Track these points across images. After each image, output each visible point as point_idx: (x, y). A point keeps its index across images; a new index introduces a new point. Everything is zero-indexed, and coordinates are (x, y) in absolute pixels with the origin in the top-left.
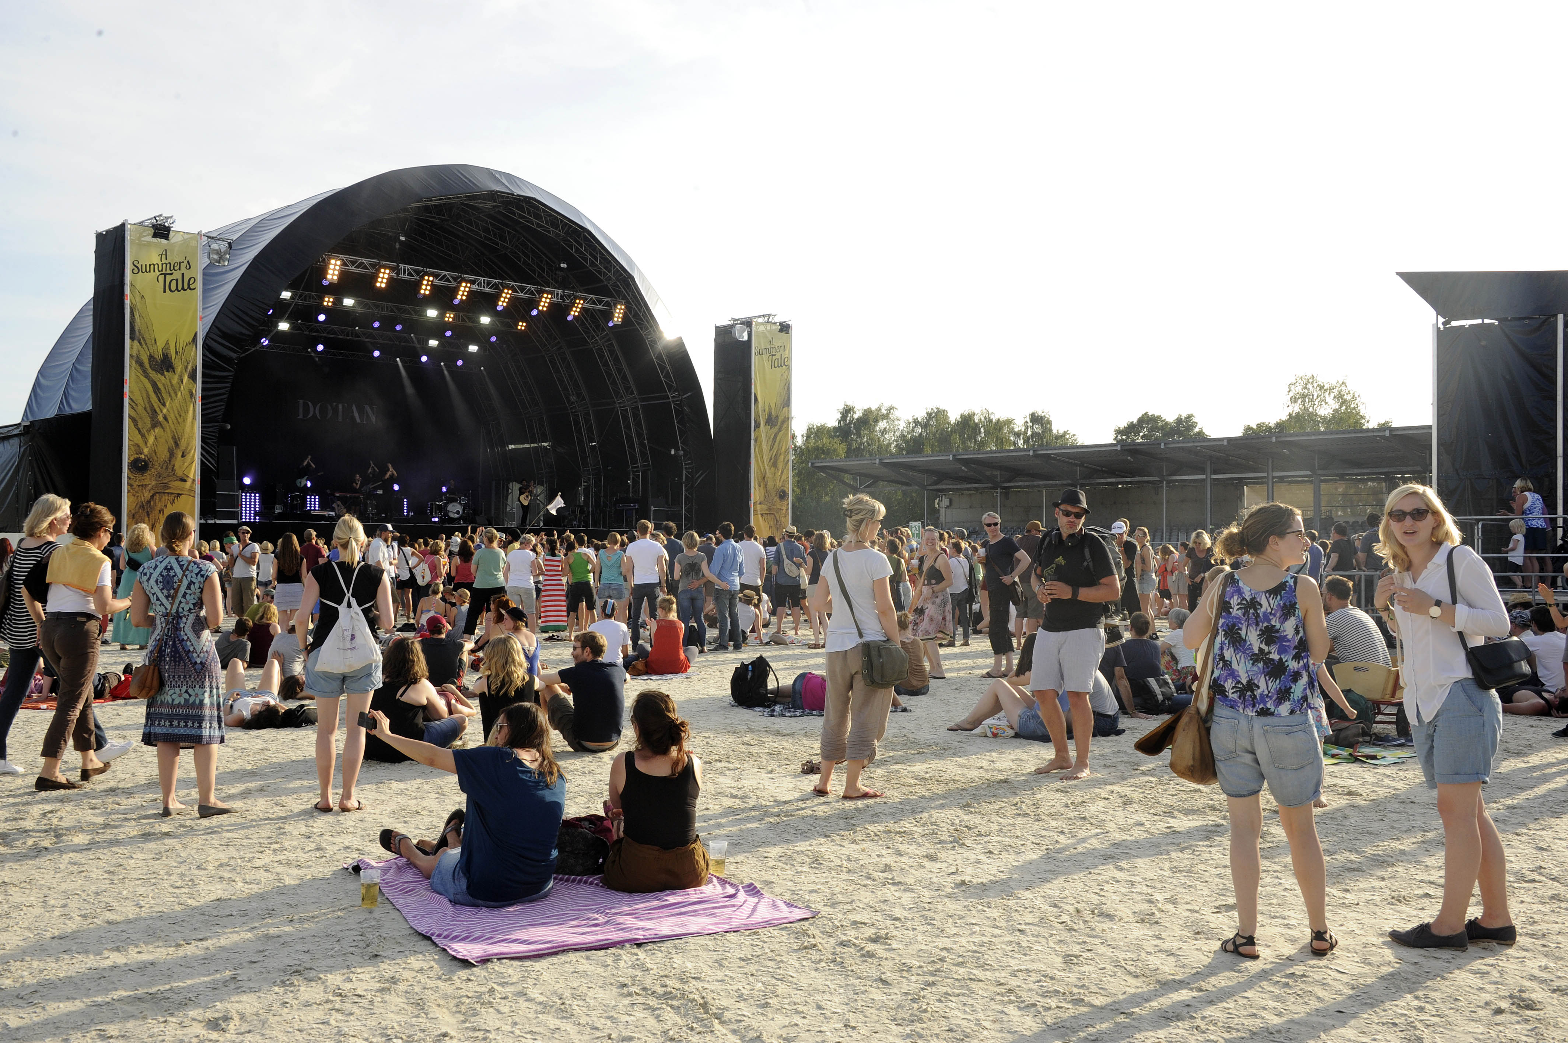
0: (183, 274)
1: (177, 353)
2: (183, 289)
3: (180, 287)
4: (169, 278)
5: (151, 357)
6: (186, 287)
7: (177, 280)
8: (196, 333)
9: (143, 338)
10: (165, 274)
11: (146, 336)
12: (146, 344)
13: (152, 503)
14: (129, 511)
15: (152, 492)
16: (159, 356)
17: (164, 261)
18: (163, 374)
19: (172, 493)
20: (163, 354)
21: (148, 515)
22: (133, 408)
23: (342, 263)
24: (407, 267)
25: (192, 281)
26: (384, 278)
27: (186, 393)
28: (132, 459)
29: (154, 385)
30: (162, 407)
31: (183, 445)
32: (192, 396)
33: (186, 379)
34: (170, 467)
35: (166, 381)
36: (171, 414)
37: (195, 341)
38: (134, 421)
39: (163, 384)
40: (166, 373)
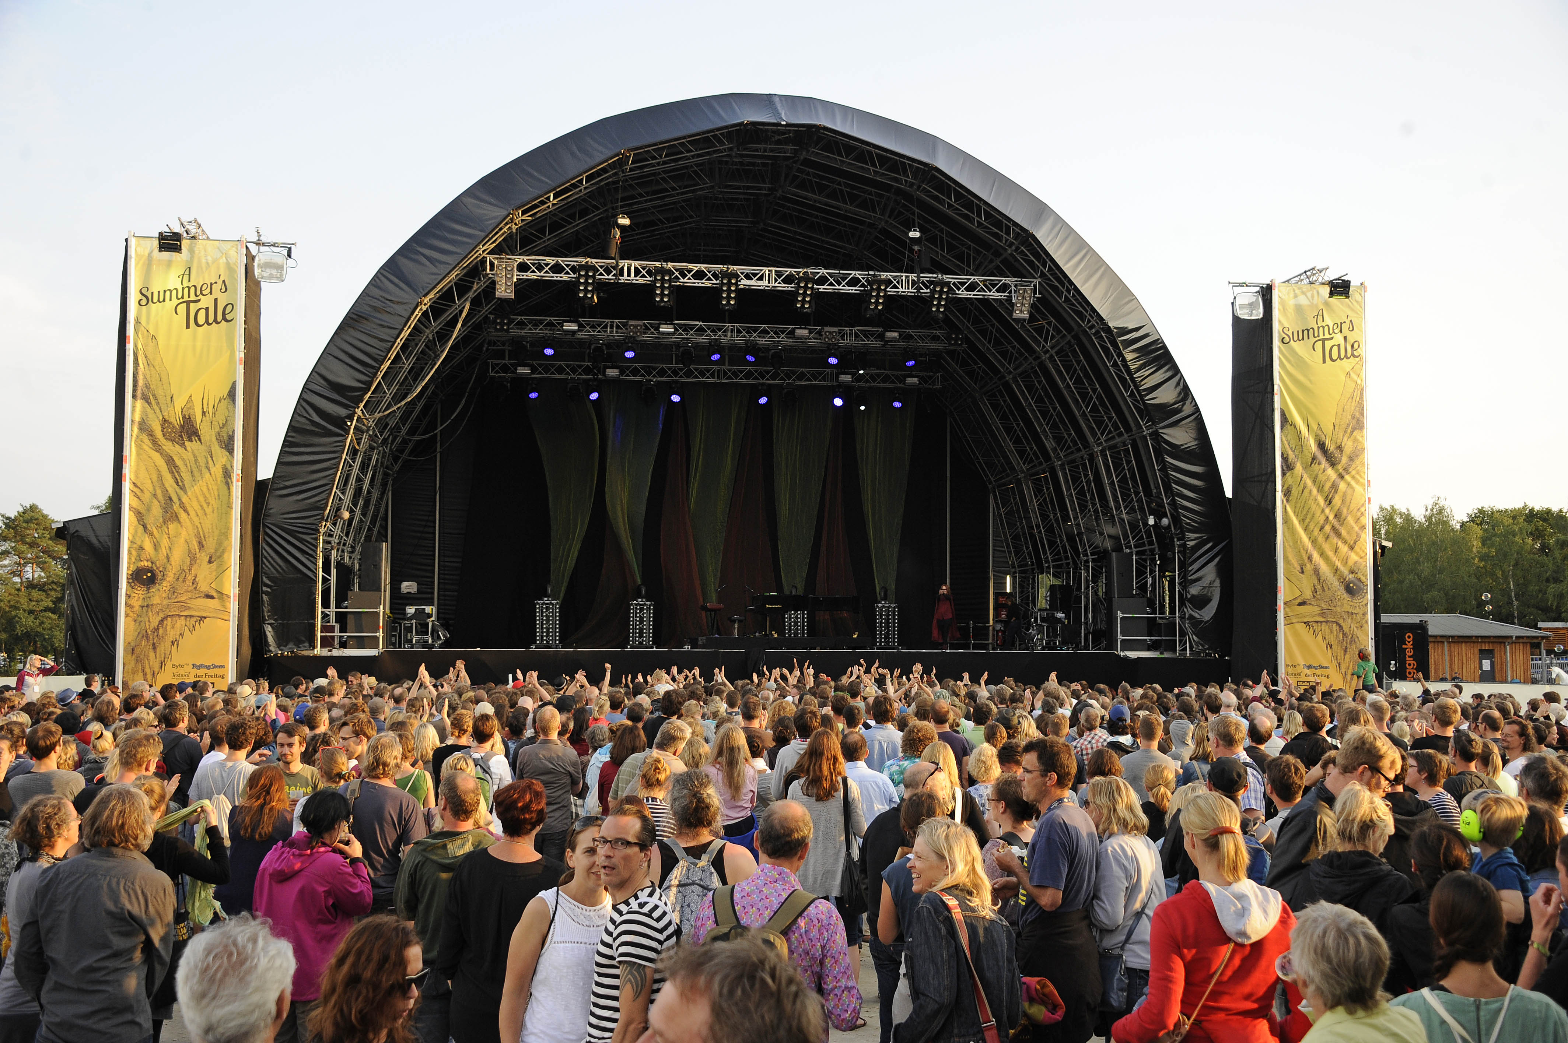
0: (216, 300)
1: (204, 413)
2: (216, 321)
3: (211, 320)
4: (193, 307)
5: (165, 422)
6: (220, 318)
7: (207, 309)
8: (234, 384)
9: (154, 396)
10: (188, 303)
11: (160, 393)
12: (158, 403)
13: (161, 631)
14: (127, 644)
15: (162, 615)
16: (176, 419)
17: (186, 284)
18: (183, 445)
19: (191, 616)
20: (184, 417)
21: (154, 647)
22: (136, 495)
23: (523, 267)
24: (635, 264)
25: (229, 308)
26: (586, 284)
27: (217, 471)
28: (133, 568)
29: (170, 461)
30: (181, 493)
31: (211, 545)
32: (227, 474)
33: (218, 451)
34: (190, 578)
35: (187, 455)
36: (195, 504)
37: (232, 394)
38: (139, 516)
39: (183, 460)
40: (187, 443)
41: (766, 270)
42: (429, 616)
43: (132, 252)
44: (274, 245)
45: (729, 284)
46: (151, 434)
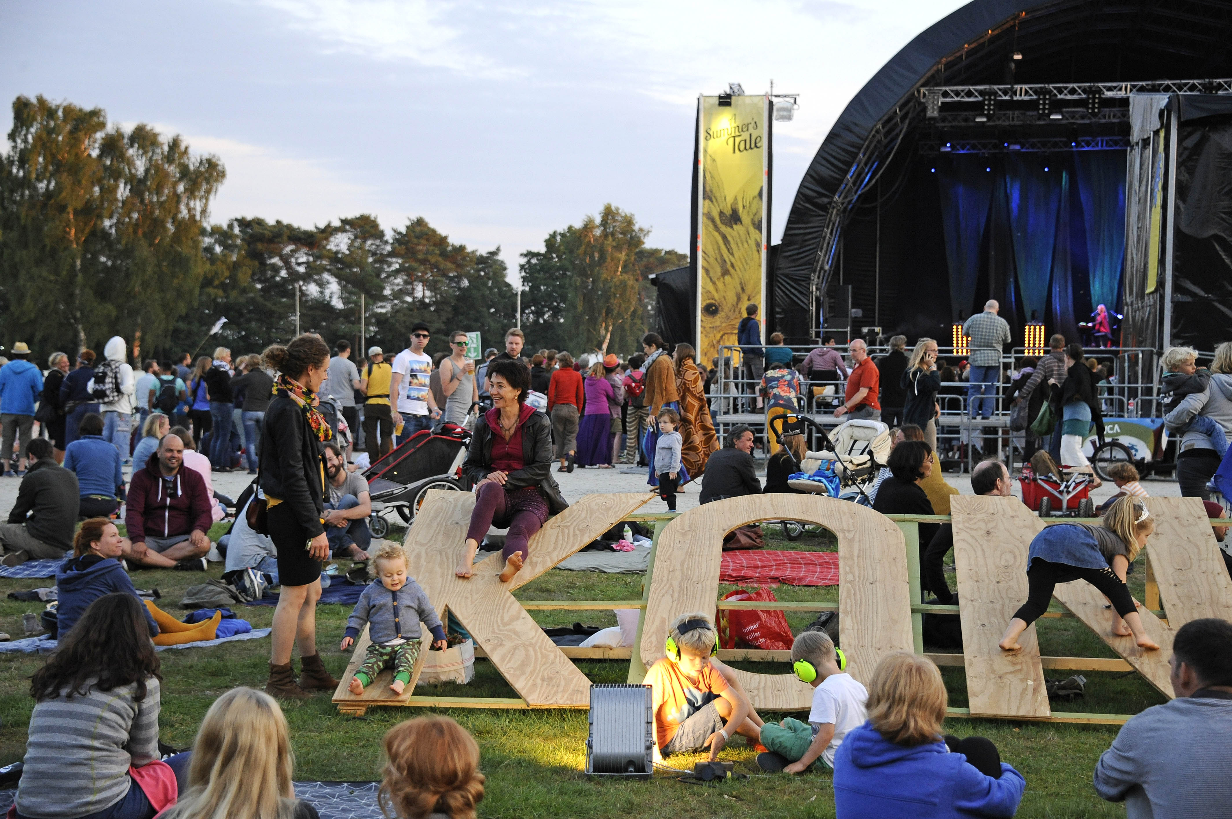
0: (751, 134)
1: (744, 207)
2: (751, 148)
3: (748, 147)
4: (737, 140)
5: (721, 213)
6: (753, 145)
7: (745, 141)
8: (762, 187)
9: (715, 197)
10: (735, 137)
11: (718, 195)
12: (717, 202)
13: (721, 343)
14: (701, 351)
15: (721, 333)
16: (728, 212)
18: (732, 227)
20: (732, 209)
22: (705, 259)
23: (945, 94)
24: (1025, 87)
25: (758, 139)
26: (989, 105)
27: (752, 243)
28: (705, 304)
29: (724, 238)
30: (731, 257)
31: (749, 290)
32: (758, 245)
33: (752, 230)
34: (737, 310)
35: (734, 234)
36: (739, 263)
37: (760, 194)
38: (707, 271)
39: (732, 237)
40: (734, 226)
41: (1123, 84)
42: (878, 334)
43: (701, 107)
44: (785, 96)
45: (1094, 98)
46: (713, 221)
